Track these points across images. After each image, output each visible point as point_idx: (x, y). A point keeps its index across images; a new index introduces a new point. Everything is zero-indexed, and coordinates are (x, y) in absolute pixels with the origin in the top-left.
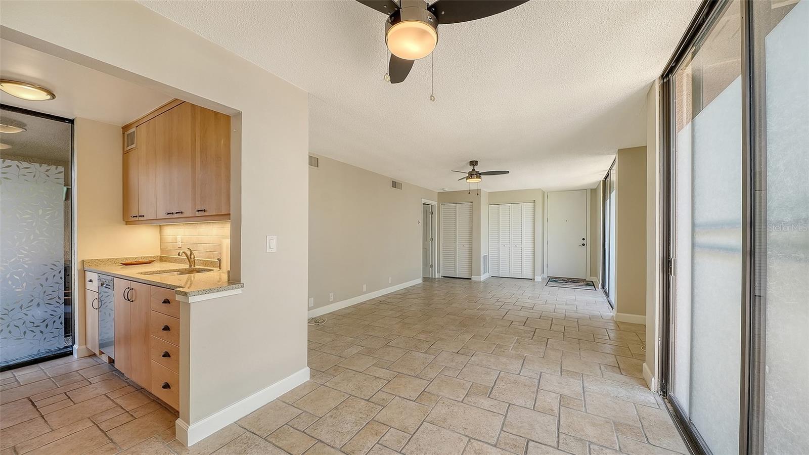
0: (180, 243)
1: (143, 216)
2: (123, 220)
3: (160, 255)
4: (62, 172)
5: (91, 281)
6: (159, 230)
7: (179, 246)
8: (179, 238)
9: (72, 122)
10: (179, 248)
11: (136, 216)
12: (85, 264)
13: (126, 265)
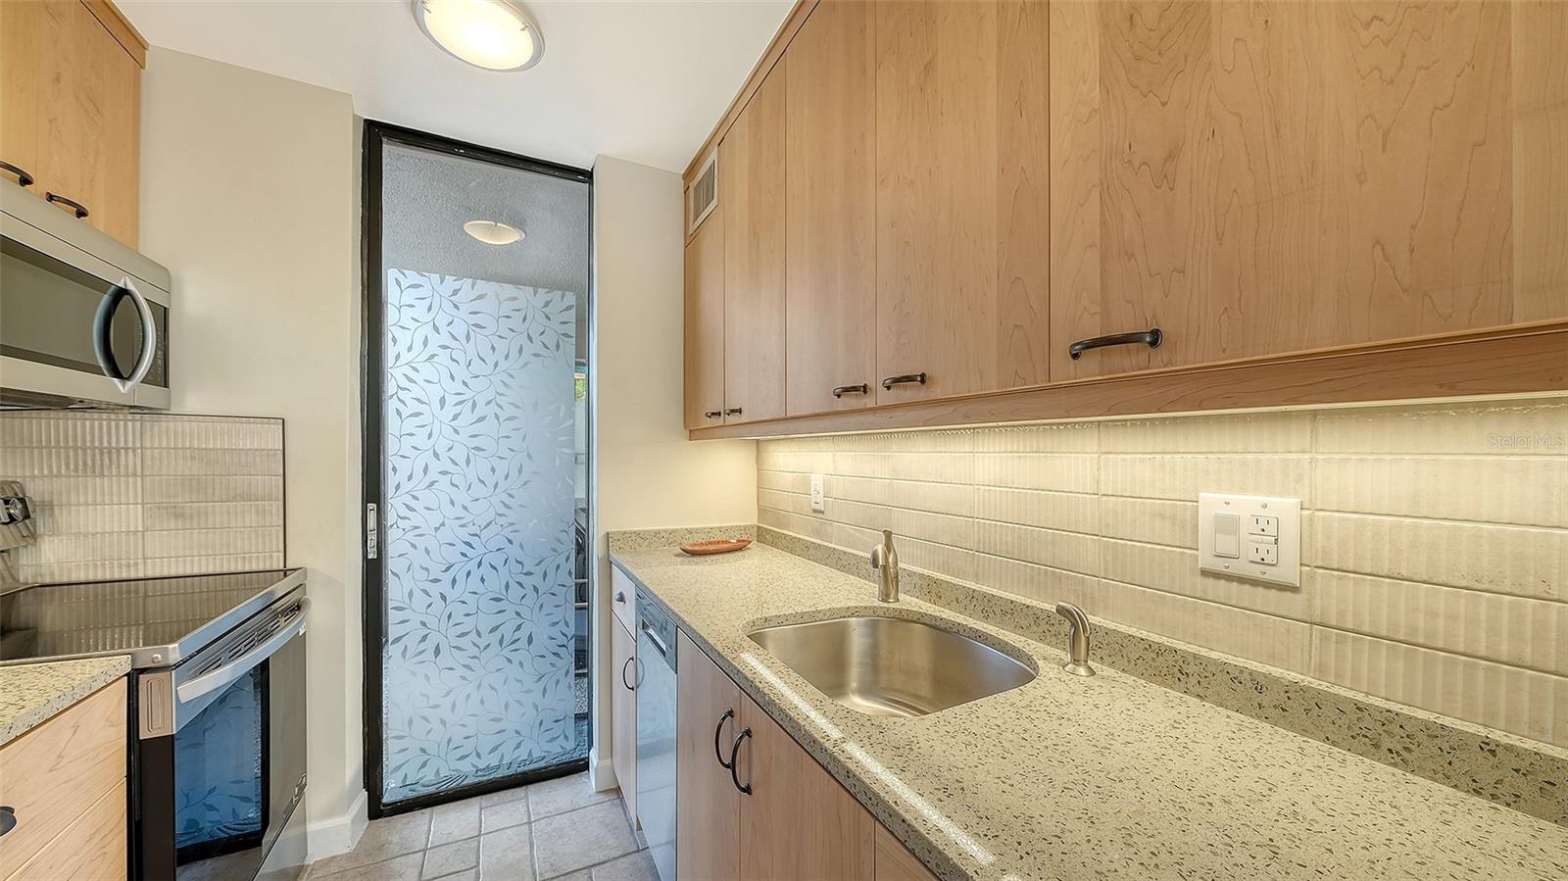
0: (820, 498)
1: (740, 411)
2: (685, 428)
3: (755, 522)
4: (572, 307)
5: (621, 599)
6: (755, 454)
7: (817, 507)
8: (817, 481)
9: (586, 176)
10: (815, 511)
11: (719, 414)
12: (610, 545)
13: (694, 554)
